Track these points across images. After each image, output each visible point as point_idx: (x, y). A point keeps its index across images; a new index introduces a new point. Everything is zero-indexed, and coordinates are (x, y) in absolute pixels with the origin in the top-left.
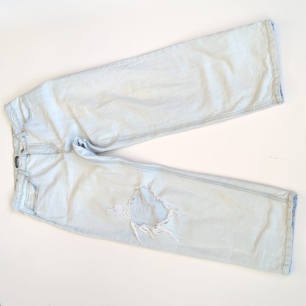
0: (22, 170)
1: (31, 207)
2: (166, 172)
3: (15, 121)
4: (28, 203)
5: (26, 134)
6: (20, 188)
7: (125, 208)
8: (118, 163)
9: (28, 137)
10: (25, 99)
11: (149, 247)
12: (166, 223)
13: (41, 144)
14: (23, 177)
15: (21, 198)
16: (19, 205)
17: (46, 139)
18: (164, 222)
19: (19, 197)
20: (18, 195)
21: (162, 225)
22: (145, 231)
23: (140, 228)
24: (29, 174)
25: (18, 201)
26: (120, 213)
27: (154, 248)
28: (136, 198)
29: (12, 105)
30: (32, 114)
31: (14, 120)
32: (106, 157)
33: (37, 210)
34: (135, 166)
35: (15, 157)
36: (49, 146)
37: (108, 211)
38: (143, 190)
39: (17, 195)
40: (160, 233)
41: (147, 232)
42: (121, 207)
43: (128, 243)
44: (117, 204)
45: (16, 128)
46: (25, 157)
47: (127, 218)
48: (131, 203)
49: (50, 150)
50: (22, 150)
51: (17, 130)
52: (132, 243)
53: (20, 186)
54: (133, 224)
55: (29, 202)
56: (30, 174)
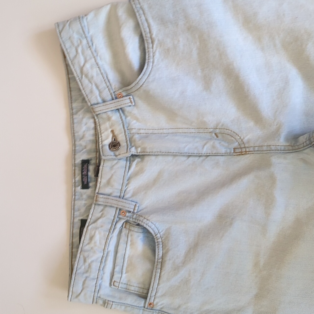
0: (109, 195)
1: (132, 288)
3: (92, 67)
4: (122, 279)
5: (131, 102)
6: (98, 242)
9: (135, 111)
10: (141, 12)
13: (180, 131)
14: (111, 213)
15: (102, 267)
16: (98, 284)
17: (205, 119)
19: (95, 266)
20: (94, 258)
24: (135, 206)
25: (94, 274)
29: (86, 24)
30: (154, 53)
31: (88, 66)
33: (158, 295)
35: (78, 161)
36: (208, 136)
39: (89, 261)
45: (94, 87)
46: (123, 163)
49: (213, 147)
50: (115, 145)
51: (96, 92)
53: (97, 237)
55: (124, 275)
56: (138, 205)
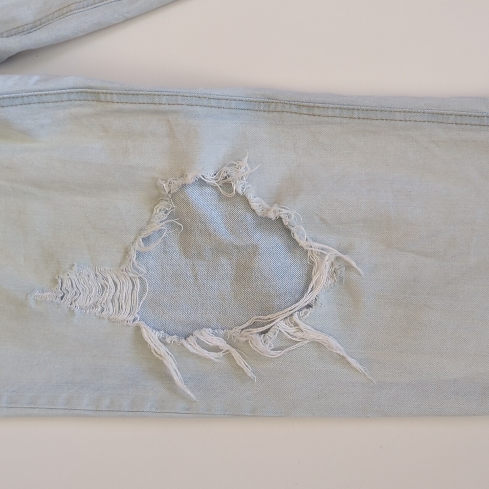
2: (294, 109)
7: (110, 280)
8: (72, 97)
11: (234, 413)
12: (309, 306)
18: (302, 303)
21: (296, 315)
22: (212, 354)
23: (191, 346)
26: (90, 303)
27: (255, 414)
28: (166, 232)
32: (17, 77)
34: (157, 100)
37: (32, 303)
38: (194, 195)
40: (287, 350)
41: (221, 354)
42: (92, 276)
43: (135, 412)
44: (75, 268)
47: (124, 316)
48: (139, 255)
52: (154, 410)
54: (152, 336)
